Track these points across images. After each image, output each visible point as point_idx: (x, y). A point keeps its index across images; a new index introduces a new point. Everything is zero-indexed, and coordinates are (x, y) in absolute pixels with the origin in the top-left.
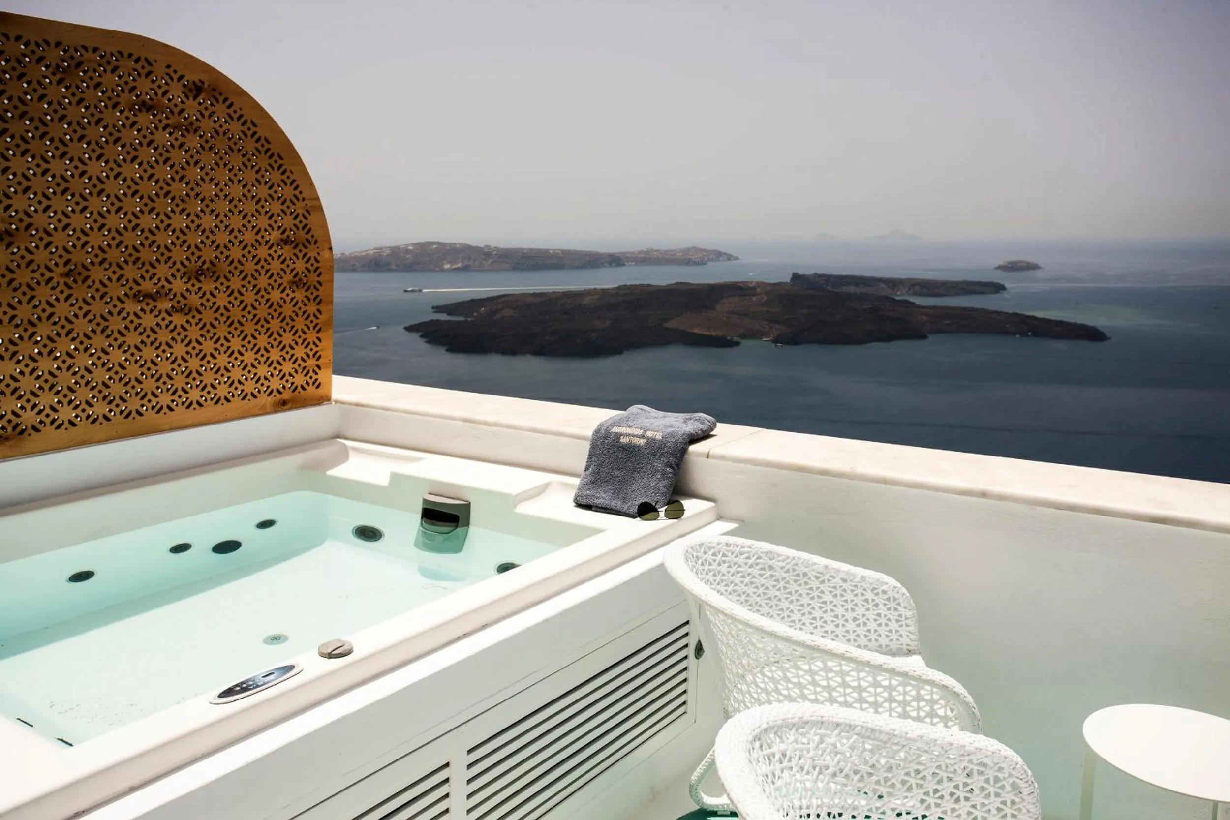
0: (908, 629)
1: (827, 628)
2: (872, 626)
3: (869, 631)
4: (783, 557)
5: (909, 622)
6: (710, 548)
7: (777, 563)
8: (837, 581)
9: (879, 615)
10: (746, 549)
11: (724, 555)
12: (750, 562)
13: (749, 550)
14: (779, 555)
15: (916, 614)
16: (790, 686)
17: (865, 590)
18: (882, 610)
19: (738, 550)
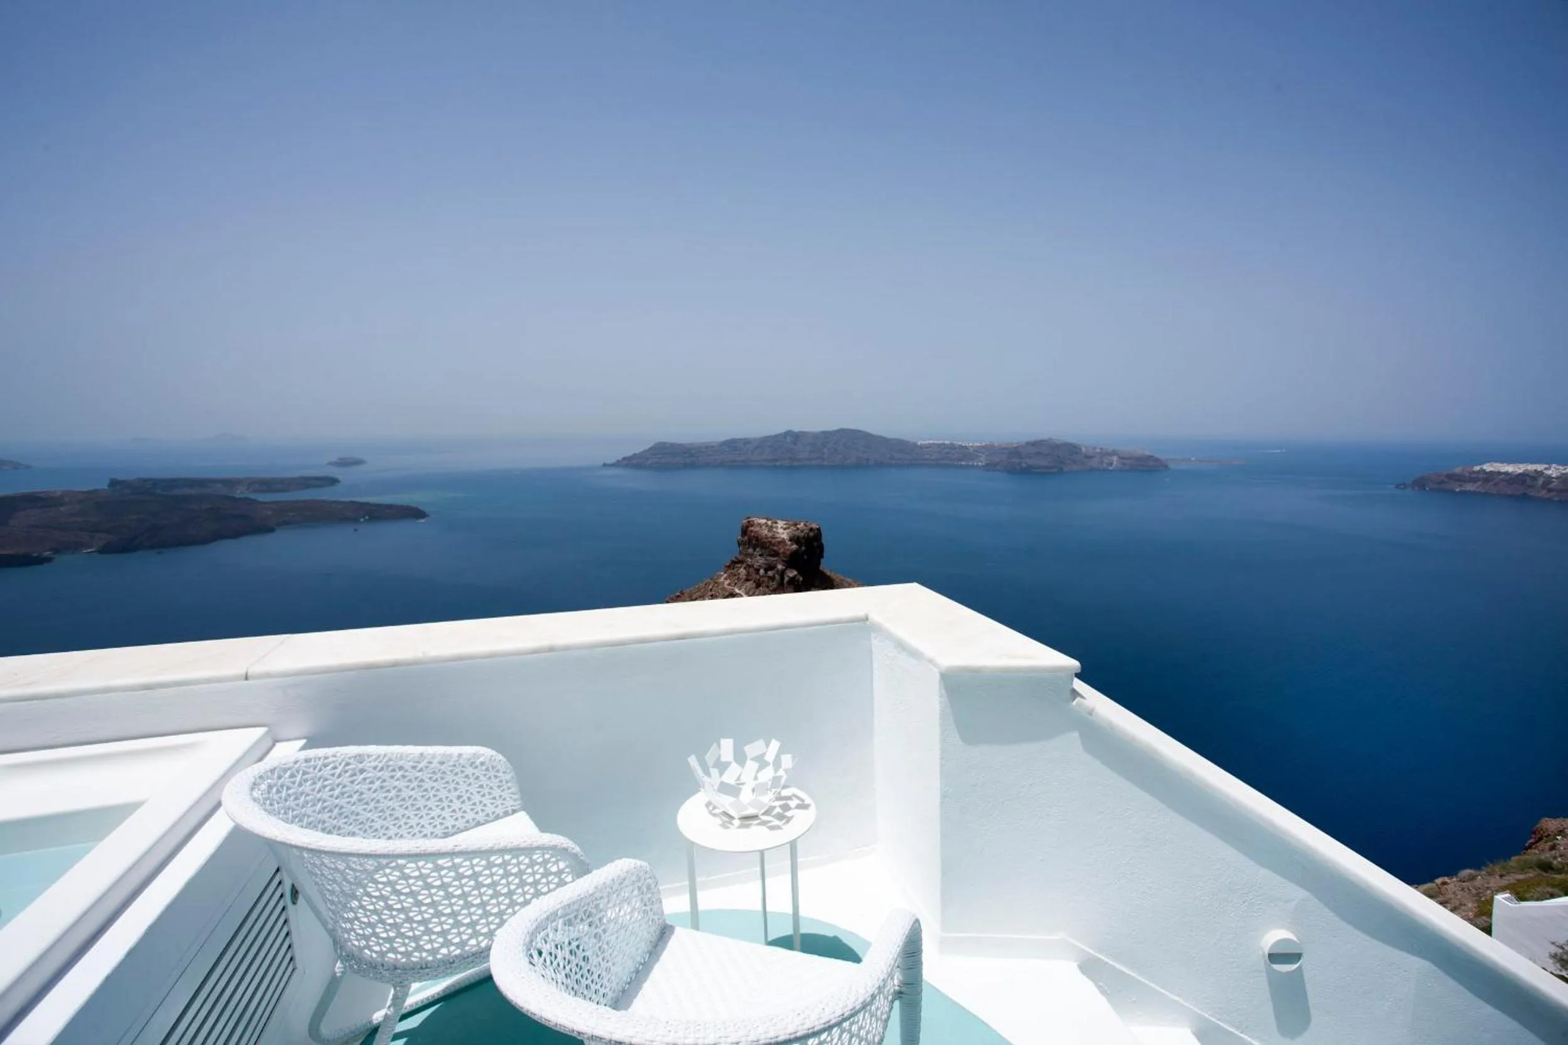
0: (510, 791)
1: (433, 814)
2: (477, 798)
3: (474, 804)
4: (374, 757)
5: (509, 784)
6: (285, 770)
7: (368, 764)
8: (435, 764)
9: (481, 786)
10: (331, 759)
11: (305, 773)
12: (338, 771)
13: (334, 759)
14: (369, 756)
15: (515, 776)
16: (402, 898)
17: (463, 767)
18: (484, 781)
19: (320, 763)
